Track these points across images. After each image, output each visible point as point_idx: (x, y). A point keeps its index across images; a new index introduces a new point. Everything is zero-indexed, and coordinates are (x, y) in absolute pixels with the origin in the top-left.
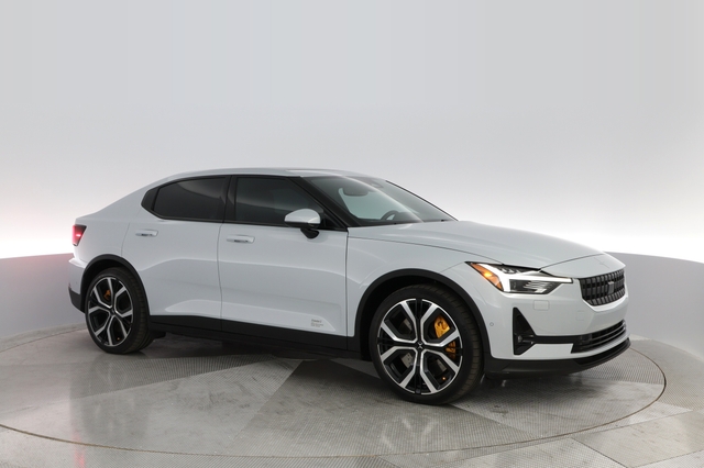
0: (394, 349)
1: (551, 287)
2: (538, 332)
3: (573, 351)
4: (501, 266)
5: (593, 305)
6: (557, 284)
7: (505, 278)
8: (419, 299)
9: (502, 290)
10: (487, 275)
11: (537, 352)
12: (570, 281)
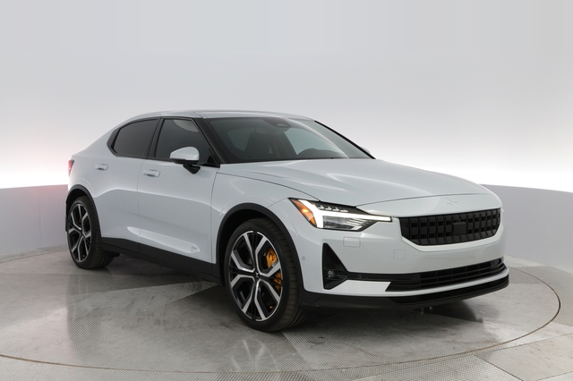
0: (239, 276)
1: (366, 225)
2: (350, 269)
3: (388, 289)
4: (319, 203)
5: (420, 244)
6: (374, 222)
7: (319, 215)
8: (255, 231)
9: (315, 226)
10: (305, 211)
11: (348, 288)
12: (389, 219)
